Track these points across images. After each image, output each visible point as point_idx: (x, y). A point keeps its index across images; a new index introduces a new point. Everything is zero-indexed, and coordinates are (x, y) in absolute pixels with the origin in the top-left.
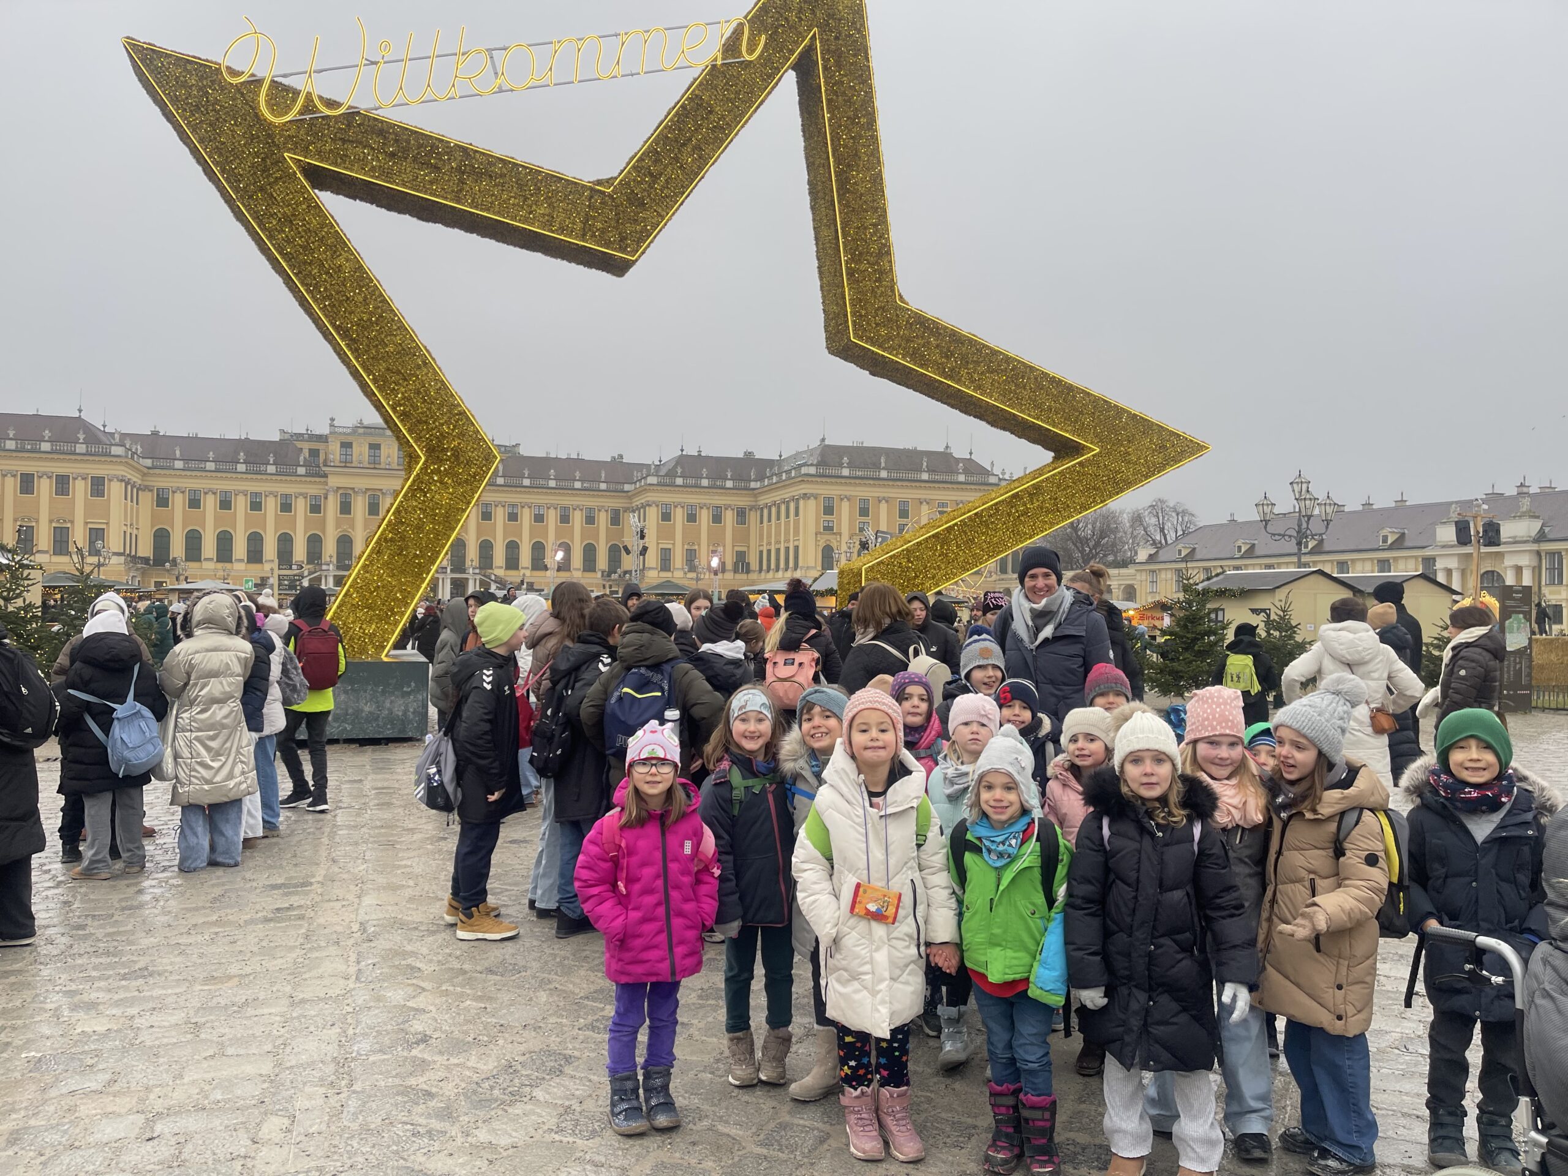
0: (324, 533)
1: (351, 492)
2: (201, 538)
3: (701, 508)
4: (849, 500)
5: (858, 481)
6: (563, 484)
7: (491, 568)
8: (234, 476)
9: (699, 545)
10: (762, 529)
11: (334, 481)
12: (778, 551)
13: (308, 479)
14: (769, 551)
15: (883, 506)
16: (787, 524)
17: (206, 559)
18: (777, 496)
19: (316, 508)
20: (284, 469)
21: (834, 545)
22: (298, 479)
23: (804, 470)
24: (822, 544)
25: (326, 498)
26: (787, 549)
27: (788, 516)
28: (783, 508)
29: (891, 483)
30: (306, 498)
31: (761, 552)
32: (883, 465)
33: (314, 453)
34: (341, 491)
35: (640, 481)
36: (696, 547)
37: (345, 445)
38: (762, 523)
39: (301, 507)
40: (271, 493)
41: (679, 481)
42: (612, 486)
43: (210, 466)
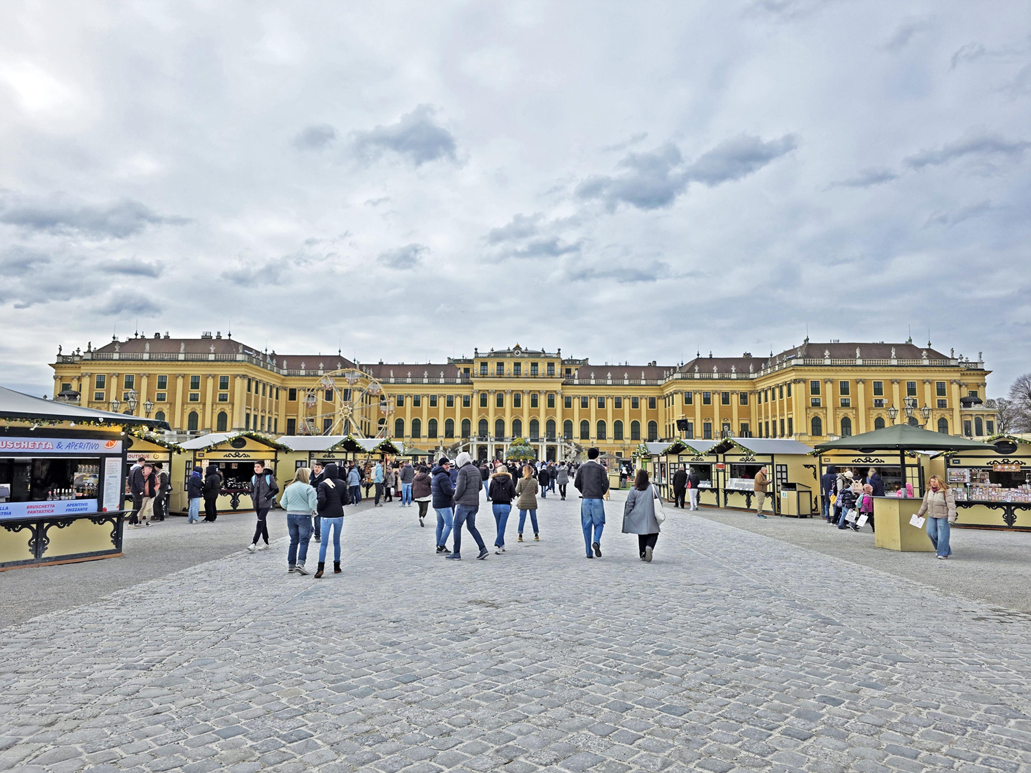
0: (471, 419)
1: (487, 393)
2: (403, 424)
3: (714, 394)
4: (831, 382)
5: (838, 368)
6: (617, 382)
8: (422, 386)
9: (713, 420)
10: (760, 408)
11: (477, 386)
12: (774, 422)
13: (462, 386)
14: (767, 423)
15: (861, 386)
16: (781, 403)
17: (406, 436)
18: (772, 383)
19: (467, 403)
20: (449, 380)
21: (821, 416)
22: (457, 386)
23: (793, 362)
24: (811, 416)
25: (472, 397)
26: (782, 421)
27: (781, 397)
28: (777, 391)
29: (866, 368)
30: (461, 397)
31: (760, 424)
32: (858, 355)
33: (467, 370)
34: (481, 393)
35: (669, 377)
36: (711, 421)
37: (484, 364)
38: (760, 402)
39: (458, 402)
40: (442, 395)
41: (697, 376)
42: (650, 382)
43: (409, 380)
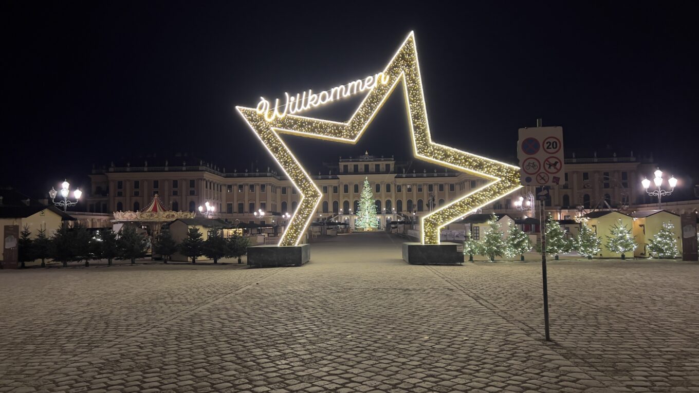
0: (339, 200)
1: (348, 184)
7: (402, 211)
11: (342, 180)
13: (333, 180)
15: (575, 176)
20: (324, 177)
22: (329, 180)
25: (339, 187)
29: (578, 165)
30: (332, 187)
34: (344, 184)
37: (346, 166)
